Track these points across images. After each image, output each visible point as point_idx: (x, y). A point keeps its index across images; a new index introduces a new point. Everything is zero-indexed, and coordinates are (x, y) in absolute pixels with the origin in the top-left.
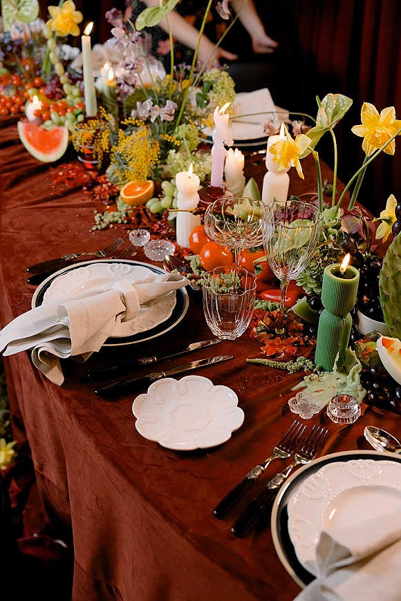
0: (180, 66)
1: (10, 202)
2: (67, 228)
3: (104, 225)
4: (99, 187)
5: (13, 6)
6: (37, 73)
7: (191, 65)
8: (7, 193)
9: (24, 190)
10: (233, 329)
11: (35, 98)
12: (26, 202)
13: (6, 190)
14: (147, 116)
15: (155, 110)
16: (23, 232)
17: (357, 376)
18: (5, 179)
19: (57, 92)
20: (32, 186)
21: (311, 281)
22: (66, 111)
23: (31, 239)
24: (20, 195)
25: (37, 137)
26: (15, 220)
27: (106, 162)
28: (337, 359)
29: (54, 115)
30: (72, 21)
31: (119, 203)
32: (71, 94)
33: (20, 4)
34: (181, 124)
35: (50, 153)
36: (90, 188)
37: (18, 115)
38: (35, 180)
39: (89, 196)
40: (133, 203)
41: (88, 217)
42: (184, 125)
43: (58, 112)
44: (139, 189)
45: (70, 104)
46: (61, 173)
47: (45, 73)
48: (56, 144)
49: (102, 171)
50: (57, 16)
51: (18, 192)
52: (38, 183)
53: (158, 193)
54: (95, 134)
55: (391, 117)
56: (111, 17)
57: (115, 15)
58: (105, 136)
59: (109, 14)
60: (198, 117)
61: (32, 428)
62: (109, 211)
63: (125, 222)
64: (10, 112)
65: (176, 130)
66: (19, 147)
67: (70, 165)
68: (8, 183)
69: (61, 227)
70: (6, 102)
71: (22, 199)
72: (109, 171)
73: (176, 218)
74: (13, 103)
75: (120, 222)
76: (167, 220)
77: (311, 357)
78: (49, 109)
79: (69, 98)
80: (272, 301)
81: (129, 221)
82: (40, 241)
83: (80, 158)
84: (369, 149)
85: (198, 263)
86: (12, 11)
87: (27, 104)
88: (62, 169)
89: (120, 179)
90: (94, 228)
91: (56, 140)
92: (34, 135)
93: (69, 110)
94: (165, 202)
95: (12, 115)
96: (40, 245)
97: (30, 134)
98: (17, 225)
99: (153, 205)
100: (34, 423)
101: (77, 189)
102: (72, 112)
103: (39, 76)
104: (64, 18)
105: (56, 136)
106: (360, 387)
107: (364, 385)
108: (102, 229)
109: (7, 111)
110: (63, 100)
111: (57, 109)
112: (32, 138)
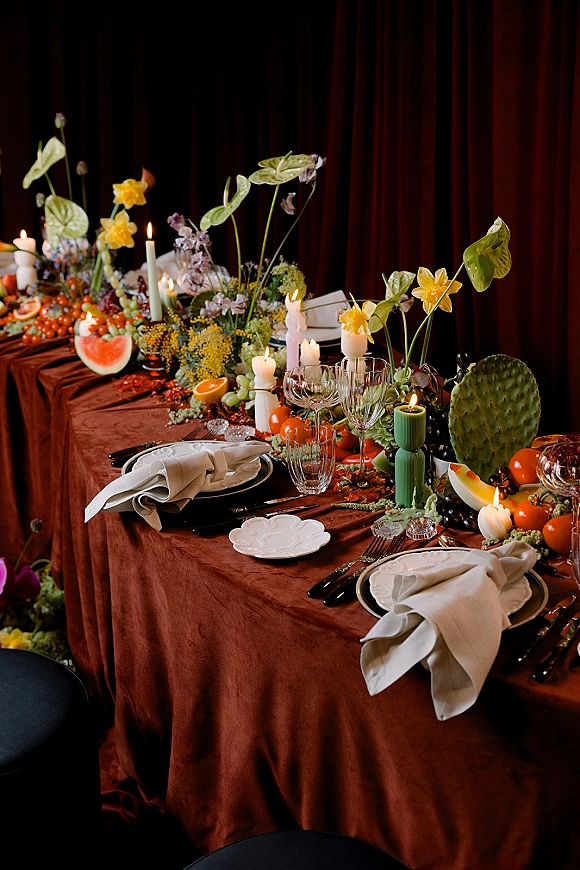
0: (247, 264)
1: (77, 408)
2: (142, 425)
3: (179, 421)
4: (169, 391)
5: (60, 221)
6: (86, 291)
7: (258, 264)
8: (72, 402)
9: (89, 399)
10: (317, 485)
11: (89, 315)
12: (93, 407)
13: (70, 400)
14: (218, 309)
15: (226, 302)
16: (98, 430)
17: (433, 505)
18: (68, 390)
19: (111, 308)
20: (97, 395)
21: (388, 434)
22: (125, 323)
23: (107, 435)
24: (87, 403)
25: (96, 349)
26: (86, 422)
27: (176, 365)
28: (414, 494)
29: (111, 329)
30: (126, 232)
31: (192, 401)
32: (128, 307)
33: (67, 220)
34: (251, 319)
35: (111, 365)
36: (159, 393)
37: (67, 336)
38: (99, 390)
39: (160, 399)
40: (207, 398)
41: (162, 415)
42: (255, 320)
43: (116, 325)
44: (213, 386)
45: (127, 316)
46: (126, 383)
47: (94, 290)
48: (119, 354)
49: (171, 376)
50: (110, 228)
51: (83, 401)
52: (103, 392)
53: (232, 386)
54: (163, 336)
55: (444, 278)
56: (173, 222)
57: (176, 219)
58: (174, 336)
59: (171, 219)
60: (270, 313)
61: (119, 615)
62: (183, 408)
63: (201, 416)
64: (56, 335)
65: (248, 324)
66: (76, 363)
67: (134, 376)
68: (71, 393)
69: (136, 425)
70: (51, 324)
71: (89, 406)
72: (178, 373)
73: (253, 407)
74: (60, 325)
75: (195, 417)
76: (244, 410)
77: (392, 498)
78: (105, 324)
79: (125, 311)
80: (355, 463)
81: (205, 415)
82: (117, 436)
83: (144, 367)
84: (429, 309)
85: (280, 441)
86: (58, 227)
87: (76, 324)
88: (126, 379)
89: (192, 380)
90: (170, 423)
91: (118, 349)
92: (93, 348)
93: (128, 322)
94: (240, 395)
95: (59, 337)
96: (117, 439)
97: (89, 347)
98: (90, 425)
99: (228, 399)
100: (122, 608)
101: (147, 394)
102: (132, 323)
103: (88, 294)
104: (118, 229)
105: (118, 345)
106: (436, 514)
107: (440, 513)
108: (178, 424)
109: (53, 334)
110: (121, 313)
111: (114, 322)
112: (91, 351)
